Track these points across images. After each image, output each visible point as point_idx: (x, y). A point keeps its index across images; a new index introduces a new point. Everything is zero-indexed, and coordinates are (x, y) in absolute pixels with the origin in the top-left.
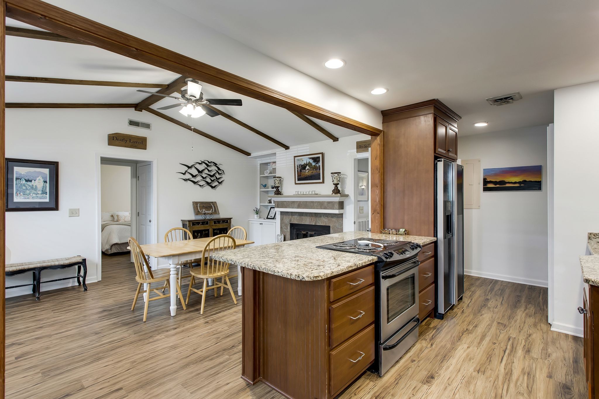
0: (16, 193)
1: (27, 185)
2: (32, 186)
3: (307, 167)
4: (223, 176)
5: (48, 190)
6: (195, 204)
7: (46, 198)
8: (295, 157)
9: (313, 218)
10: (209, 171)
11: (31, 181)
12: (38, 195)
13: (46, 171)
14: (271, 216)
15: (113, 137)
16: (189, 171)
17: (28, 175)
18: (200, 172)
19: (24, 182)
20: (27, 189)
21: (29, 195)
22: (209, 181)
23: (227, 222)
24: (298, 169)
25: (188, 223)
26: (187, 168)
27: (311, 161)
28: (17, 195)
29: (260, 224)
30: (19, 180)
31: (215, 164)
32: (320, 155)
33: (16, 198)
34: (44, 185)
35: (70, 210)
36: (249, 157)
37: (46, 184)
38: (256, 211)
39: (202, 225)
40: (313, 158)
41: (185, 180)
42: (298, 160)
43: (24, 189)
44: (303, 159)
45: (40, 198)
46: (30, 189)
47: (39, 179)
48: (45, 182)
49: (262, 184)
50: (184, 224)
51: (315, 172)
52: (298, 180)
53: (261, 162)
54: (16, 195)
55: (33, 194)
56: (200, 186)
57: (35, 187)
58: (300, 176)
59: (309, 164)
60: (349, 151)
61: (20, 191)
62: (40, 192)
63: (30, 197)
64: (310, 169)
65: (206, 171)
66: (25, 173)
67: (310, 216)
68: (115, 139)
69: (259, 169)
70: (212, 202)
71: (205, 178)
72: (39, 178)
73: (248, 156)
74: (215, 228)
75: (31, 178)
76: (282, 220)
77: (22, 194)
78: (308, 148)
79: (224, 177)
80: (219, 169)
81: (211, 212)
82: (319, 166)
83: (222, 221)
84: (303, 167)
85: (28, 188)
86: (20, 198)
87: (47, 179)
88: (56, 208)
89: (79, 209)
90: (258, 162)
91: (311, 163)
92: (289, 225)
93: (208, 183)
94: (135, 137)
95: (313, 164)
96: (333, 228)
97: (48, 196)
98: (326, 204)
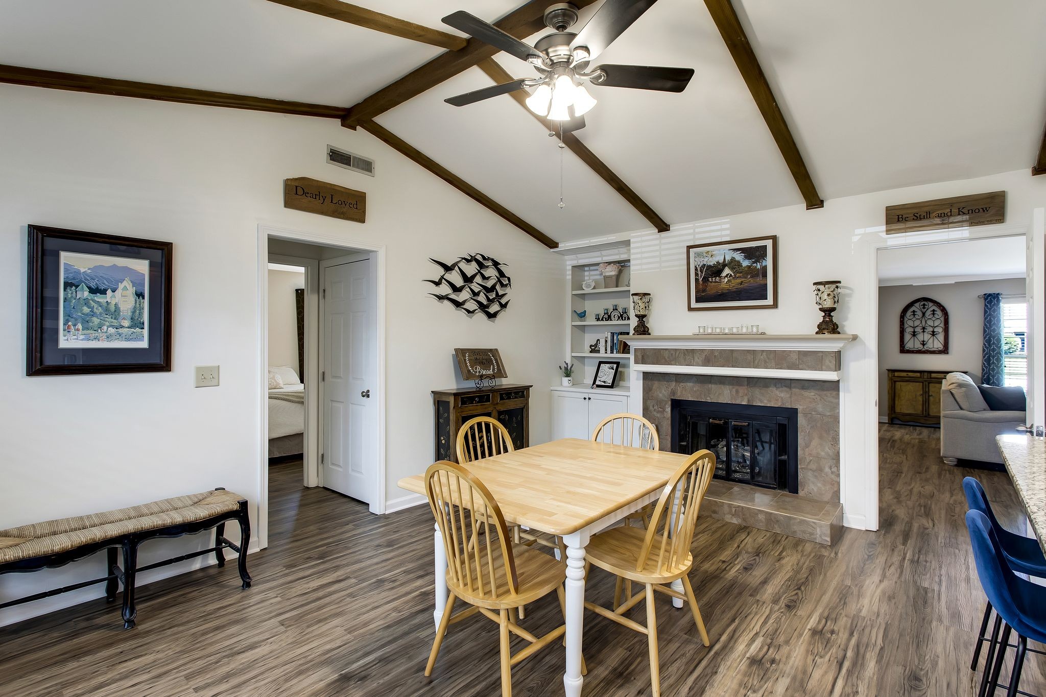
0: (64, 324)
1: (94, 301)
2: (105, 305)
3: (727, 271)
4: (508, 290)
5: (146, 318)
6: (460, 354)
7: (141, 339)
8: (689, 248)
9: (742, 390)
10: (484, 278)
11: (104, 292)
12: (120, 330)
13: (142, 266)
14: (604, 382)
15: (296, 187)
16: (448, 276)
17: (97, 277)
18: (468, 279)
19: (86, 294)
20: (93, 314)
21: (99, 331)
22: (485, 302)
23: (523, 396)
24: (696, 274)
25: (452, 400)
26: (441, 271)
27: (739, 257)
28: (67, 330)
29: (585, 399)
30: (74, 288)
31: (496, 264)
32: (769, 243)
33: (66, 338)
34: (136, 302)
35: (199, 369)
36: (552, 250)
37: (142, 301)
38: (566, 369)
39: (478, 402)
40: (743, 250)
41: (440, 298)
42: (698, 255)
43: (87, 315)
44: (713, 253)
45: (128, 339)
46: (101, 314)
47: (125, 288)
48: (140, 295)
49: (575, 311)
50: (438, 401)
51: (749, 282)
52: (698, 301)
53: (575, 263)
54: (64, 330)
55: (108, 327)
56: (469, 311)
57: (112, 308)
58: (704, 291)
59: (733, 264)
60: (858, 231)
61: (76, 320)
62: (126, 323)
63: (101, 335)
64: (735, 275)
65: (478, 279)
66: (89, 269)
67: (733, 385)
68: (300, 191)
69: (569, 277)
70: (491, 350)
71: (477, 294)
72: (125, 283)
73: (551, 248)
74: (502, 409)
75: (104, 284)
76: (647, 391)
77: (80, 326)
78: (727, 226)
79: (511, 294)
80: (502, 274)
81: (490, 372)
82: (764, 269)
83: (514, 392)
84: (715, 271)
85: (95, 310)
86: (75, 337)
87: (144, 286)
88: (165, 365)
89: (219, 366)
90: (568, 263)
91: (739, 262)
92: (670, 402)
93: (483, 307)
94: (342, 190)
95: (746, 263)
96: (805, 415)
97: (146, 332)
98: (795, 357)
